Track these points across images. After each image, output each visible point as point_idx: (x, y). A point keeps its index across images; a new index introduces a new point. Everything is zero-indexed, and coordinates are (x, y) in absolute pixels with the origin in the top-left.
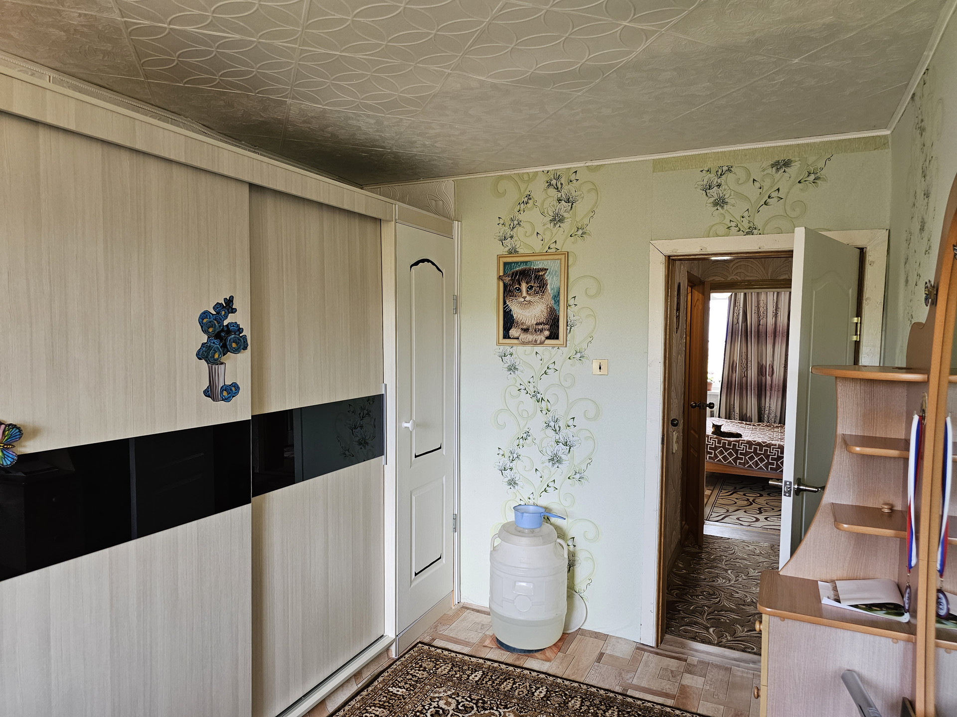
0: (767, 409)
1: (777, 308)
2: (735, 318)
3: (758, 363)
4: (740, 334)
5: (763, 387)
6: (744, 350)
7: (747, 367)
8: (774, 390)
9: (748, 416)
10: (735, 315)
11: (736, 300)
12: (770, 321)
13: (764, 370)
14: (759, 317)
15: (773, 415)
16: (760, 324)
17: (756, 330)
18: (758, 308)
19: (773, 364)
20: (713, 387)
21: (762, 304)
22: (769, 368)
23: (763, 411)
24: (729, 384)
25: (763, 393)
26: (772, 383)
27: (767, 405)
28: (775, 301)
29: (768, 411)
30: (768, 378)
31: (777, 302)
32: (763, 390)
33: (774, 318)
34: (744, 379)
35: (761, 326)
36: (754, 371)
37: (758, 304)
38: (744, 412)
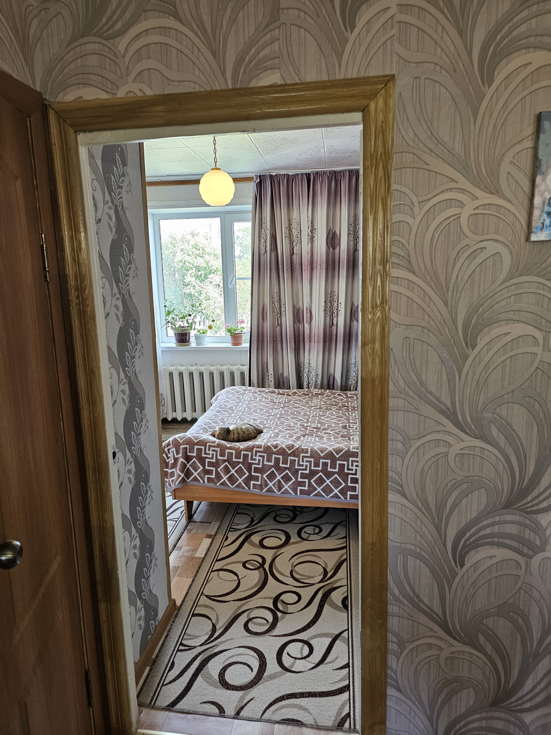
0: (306, 366)
1: (313, 230)
2: (262, 245)
3: (294, 306)
4: (269, 268)
5: (301, 337)
6: (276, 290)
7: (281, 313)
8: (313, 341)
9: (285, 376)
10: (262, 240)
11: (261, 219)
12: (306, 247)
13: (301, 316)
14: (291, 243)
15: (313, 373)
16: (293, 253)
17: (289, 261)
18: (290, 230)
19: (311, 307)
20: (243, 339)
21: (294, 225)
22: (307, 313)
23: (302, 368)
24: (260, 337)
25: (301, 344)
26: (310, 332)
27: (306, 361)
28: (310, 219)
29: (307, 369)
30: (307, 326)
31: (312, 220)
32: (301, 341)
33: (309, 243)
34: (278, 329)
35: (295, 256)
36: (289, 318)
37: (290, 224)
38: (280, 371)
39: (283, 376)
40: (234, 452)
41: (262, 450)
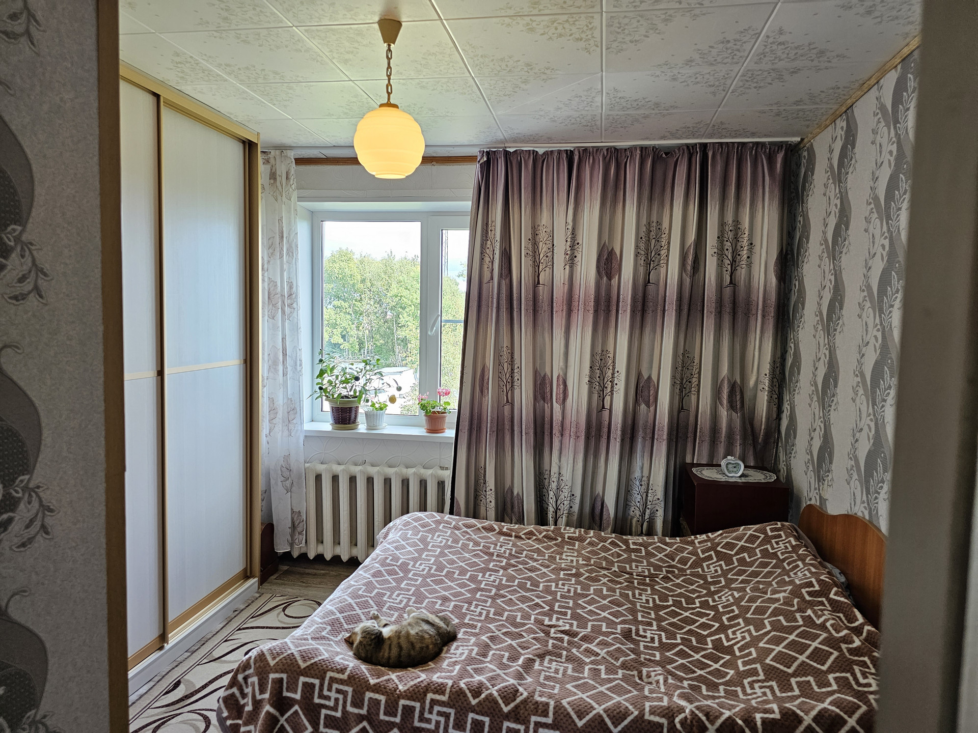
0: (554, 478)
1: (574, 244)
2: (486, 266)
3: (536, 373)
4: (495, 305)
5: (547, 426)
6: (506, 342)
7: (513, 382)
8: (568, 435)
9: (515, 493)
10: (487, 259)
11: (487, 224)
12: (560, 273)
13: (548, 389)
14: (536, 265)
15: (565, 493)
16: (539, 283)
17: (531, 296)
18: (535, 244)
19: (566, 374)
20: (447, 421)
21: (543, 236)
22: (558, 385)
23: (547, 481)
24: (475, 422)
25: (547, 439)
26: (563, 418)
27: (554, 469)
28: (570, 227)
29: (555, 484)
30: (557, 407)
31: (574, 229)
32: (547, 433)
33: (567, 267)
34: (507, 409)
35: (541, 288)
36: (526, 391)
37: (535, 234)
38: (508, 484)
39: (512, 493)
40: (382, 698)
41: (444, 698)
